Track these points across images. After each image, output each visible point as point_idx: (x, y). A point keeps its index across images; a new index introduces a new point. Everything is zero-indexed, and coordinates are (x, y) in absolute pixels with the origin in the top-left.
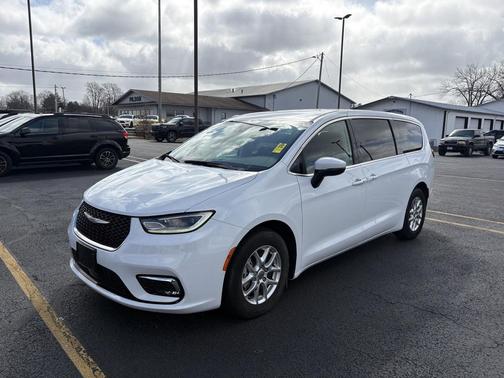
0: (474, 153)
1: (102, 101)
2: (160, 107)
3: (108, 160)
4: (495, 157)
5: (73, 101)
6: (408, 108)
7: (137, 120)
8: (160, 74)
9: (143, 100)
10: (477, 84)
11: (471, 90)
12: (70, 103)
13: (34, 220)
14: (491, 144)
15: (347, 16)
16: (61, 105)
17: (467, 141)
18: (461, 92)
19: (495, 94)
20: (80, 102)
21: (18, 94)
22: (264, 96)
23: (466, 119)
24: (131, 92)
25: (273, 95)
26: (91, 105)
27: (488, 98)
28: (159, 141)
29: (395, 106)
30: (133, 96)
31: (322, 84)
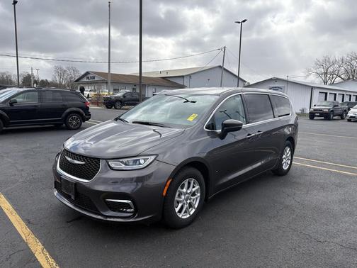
0: (334, 118)
1: (66, 79)
2: (109, 84)
3: (74, 123)
4: (349, 120)
5: (44, 79)
6: (286, 86)
7: (93, 93)
8: (109, 60)
9: (96, 79)
10: (330, 70)
11: (326, 73)
12: (42, 81)
13: (22, 170)
14: (346, 112)
15: (244, 21)
16: (36, 82)
17: (329, 109)
18: (319, 75)
19: (343, 76)
20: (50, 80)
21: (4, 73)
22: (183, 77)
23: (326, 94)
24: (87, 73)
25: (190, 76)
26: (58, 82)
27: (338, 79)
28: (108, 108)
29: (277, 85)
30: (89, 76)
31: (225, 69)
